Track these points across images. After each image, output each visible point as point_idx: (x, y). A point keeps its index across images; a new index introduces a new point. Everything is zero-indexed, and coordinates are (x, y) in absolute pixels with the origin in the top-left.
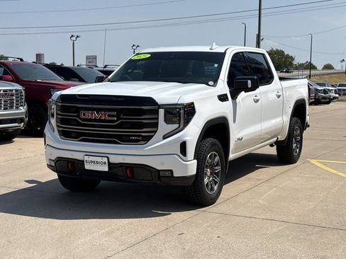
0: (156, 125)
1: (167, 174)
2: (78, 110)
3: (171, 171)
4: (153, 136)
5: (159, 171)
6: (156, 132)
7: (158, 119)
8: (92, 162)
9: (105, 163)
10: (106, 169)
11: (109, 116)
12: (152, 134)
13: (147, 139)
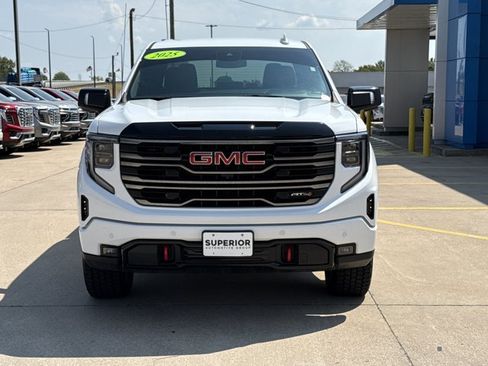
0: (331, 170)
1: (346, 250)
2: (184, 151)
3: (354, 245)
4: (327, 189)
5: (337, 247)
6: (330, 181)
7: (334, 159)
8: (220, 242)
9: (247, 242)
10: (248, 252)
11: (251, 158)
12: (326, 185)
13: (319, 195)
